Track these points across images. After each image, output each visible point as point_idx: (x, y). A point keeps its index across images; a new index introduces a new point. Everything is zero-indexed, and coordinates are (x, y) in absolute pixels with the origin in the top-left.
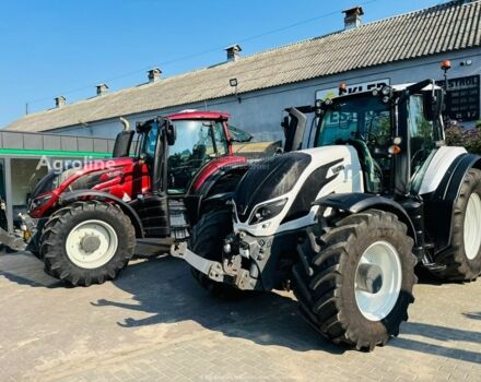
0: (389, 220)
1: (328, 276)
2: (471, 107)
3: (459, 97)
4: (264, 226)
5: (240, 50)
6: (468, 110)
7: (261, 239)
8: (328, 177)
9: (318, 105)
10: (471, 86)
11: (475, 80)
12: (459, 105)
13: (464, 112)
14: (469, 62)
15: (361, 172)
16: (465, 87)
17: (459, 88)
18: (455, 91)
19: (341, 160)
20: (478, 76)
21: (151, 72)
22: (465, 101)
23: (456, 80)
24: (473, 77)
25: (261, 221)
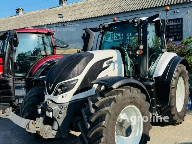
0: (136, 93)
1: (98, 129)
2: (179, 34)
3: (173, 29)
4: (63, 97)
6: (177, 35)
7: (61, 105)
8: (103, 67)
9: (101, 27)
10: (179, 23)
11: (181, 21)
12: (173, 33)
13: (175, 36)
14: (178, 11)
15: (123, 65)
16: (176, 23)
17: (173, 24)
18: (171, 26)
19: (112, 58)
20: (182, 19)
21: (18, 10)
22: (176, 30)
23: (172, 20)
24: (179, 19)
25: (61, 94)
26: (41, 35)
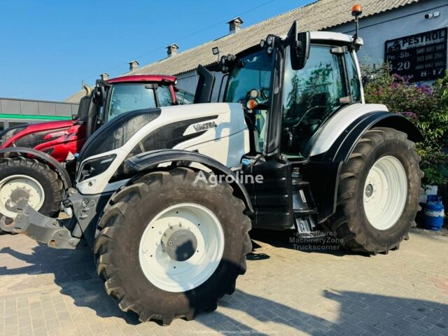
2: (438, 64)
3: (425, 54)
4: (90, 184)
5: (242, 22)
6: (434, 68)
7: (87, 197)
8: (185, 134)
10: (438, 41)
11: (443, 34)
12: (424, 63)
13: (429, 70)
14: (437, 14)
16: (429, 42)
17: (424, 43)
18: (421, 47)
19: (216, 117)
20: (445, 29)
21: (169, 48)
22: (430, 57)
23: (422, 35)
24: (440, 30)
25: (86, 178)
26: (150, 85)
